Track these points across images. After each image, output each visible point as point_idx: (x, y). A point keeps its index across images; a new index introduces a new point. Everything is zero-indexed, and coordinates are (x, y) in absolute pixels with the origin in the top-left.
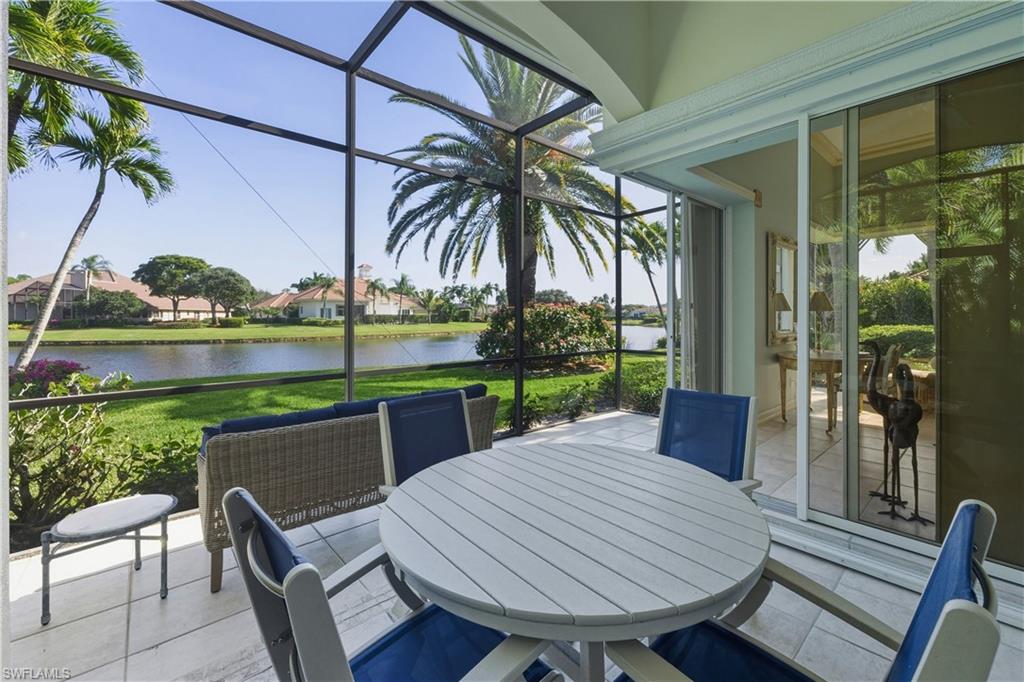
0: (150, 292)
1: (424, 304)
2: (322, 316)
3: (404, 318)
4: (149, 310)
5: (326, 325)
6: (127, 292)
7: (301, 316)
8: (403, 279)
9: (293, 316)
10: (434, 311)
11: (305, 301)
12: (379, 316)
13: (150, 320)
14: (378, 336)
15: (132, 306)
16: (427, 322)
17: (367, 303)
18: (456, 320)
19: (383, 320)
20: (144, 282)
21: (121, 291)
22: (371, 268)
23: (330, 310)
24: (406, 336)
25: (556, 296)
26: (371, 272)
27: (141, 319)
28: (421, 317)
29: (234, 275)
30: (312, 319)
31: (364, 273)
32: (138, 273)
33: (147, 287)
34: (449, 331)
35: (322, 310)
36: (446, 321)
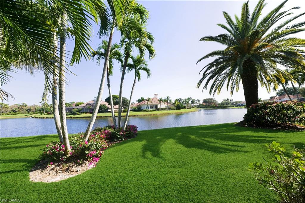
0: (108, 104)
1: (174, 104)
2: (147, 109)
3: (168, 109)
4: (108, 108)
5: (148, 111)
6: (104, 104)
7: (141, 109)
8: (168, 97)
9: (139, 109)
10: (176, 106)
11: (142, 105)
12: (162, 108)
13: (108, 111)
14: (162, 114)
15: (105, 108)
16: (175, 109)
17: (158, 105)
18: (182, 108)
19: (162, 109)
20: (107, 102)
21: (103, 104)
22: (157, 95)
23: (149, 107)
24: (170, 114)
25: (211, 100)
26: (158, 96)
27: (107, 111)
28: (173, 108)
29: (126, 99)
30: (144, 110)
31: (156, 96)
32: (106, 100)
33: (107, 103)
34: (182, 112)
35: (147, 107)
36: (179, 109)
